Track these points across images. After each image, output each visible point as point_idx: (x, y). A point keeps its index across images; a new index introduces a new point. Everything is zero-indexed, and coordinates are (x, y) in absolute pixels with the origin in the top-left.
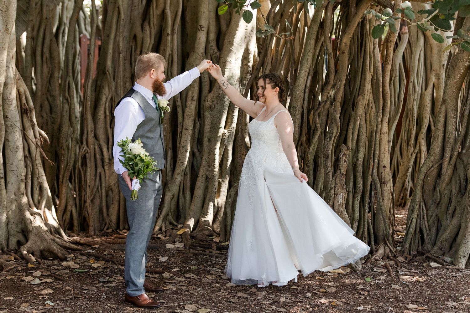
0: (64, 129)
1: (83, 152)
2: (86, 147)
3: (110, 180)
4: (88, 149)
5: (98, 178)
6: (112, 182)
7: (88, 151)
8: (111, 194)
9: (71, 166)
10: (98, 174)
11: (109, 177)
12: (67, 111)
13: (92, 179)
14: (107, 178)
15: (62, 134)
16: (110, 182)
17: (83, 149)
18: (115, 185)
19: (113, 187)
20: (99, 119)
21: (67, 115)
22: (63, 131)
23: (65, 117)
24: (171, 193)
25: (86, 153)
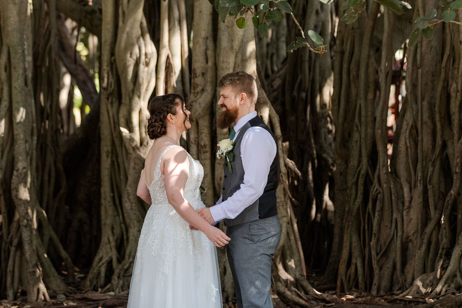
0: (351, 163)
1: (374, 192)
2: (377, 186)
3: (408, 229)
4: (379, 188)
5: (394, 225)
6: (411, 231)
7: (380, 191)
8: (411, 247)
9: (355, 208)
10: (394, 220)
11: (407, 225)
12: (357, 142)
13: (386, 226)
14: (405, 226)
15: (348, 170)
16: (408, 231)
17: (374, 189)
18: (414, 235)
19: (412, 238)
20: (400, 151)
21: (357, 146)
22: (350, 166)
23: (355, 148)
24: (459, 248)
25: (378, 194)
